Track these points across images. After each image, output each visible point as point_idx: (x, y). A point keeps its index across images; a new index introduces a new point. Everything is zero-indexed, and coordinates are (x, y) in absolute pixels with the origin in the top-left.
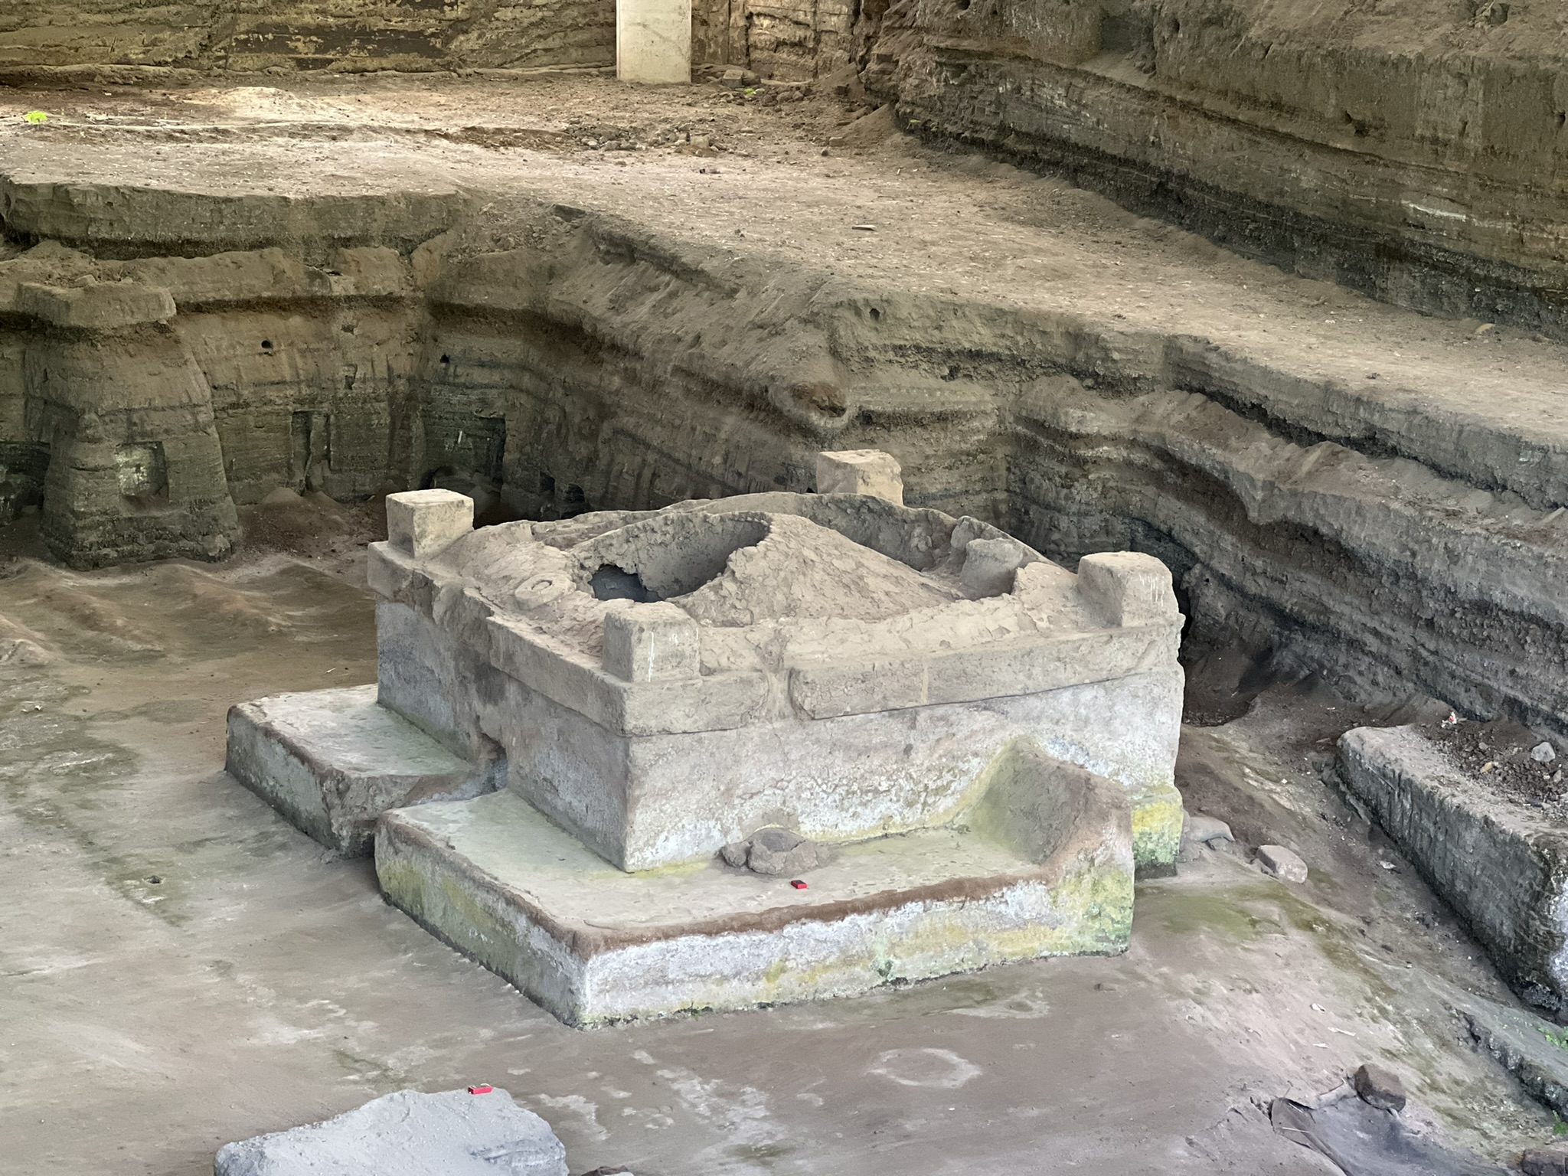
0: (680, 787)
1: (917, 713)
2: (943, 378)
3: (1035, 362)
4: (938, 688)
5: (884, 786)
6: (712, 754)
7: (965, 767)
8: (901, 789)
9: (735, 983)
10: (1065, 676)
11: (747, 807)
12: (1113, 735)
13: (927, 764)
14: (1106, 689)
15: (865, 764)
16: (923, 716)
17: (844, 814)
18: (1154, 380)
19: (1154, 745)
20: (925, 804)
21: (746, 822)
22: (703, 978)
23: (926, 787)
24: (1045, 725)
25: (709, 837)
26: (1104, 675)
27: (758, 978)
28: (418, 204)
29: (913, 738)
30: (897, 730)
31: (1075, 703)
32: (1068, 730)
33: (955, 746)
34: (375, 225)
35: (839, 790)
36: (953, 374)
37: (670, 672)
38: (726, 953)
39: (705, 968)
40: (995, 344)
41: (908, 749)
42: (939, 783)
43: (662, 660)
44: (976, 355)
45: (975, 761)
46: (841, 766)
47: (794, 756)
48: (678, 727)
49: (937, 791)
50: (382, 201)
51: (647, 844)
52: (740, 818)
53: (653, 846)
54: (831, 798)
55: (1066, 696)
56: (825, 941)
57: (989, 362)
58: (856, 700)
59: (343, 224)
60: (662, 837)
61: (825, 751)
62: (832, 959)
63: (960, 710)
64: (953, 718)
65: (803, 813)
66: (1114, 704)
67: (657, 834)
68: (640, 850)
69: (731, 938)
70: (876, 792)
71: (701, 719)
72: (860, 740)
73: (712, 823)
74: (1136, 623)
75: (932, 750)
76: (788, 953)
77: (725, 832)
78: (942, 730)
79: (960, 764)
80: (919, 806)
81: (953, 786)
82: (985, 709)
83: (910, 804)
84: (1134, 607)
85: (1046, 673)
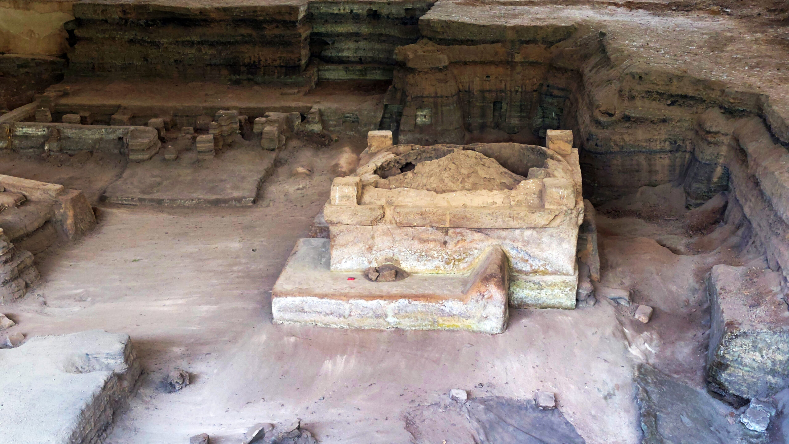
0: (350, 244)
1: (448, 230)
2: (668, 105)
3: (709, 101)
4: (454, 221)
5: (436, 255)
6: (362, 234)
7: (472, 253)
8: (444, 257)
9: (331, 316)
10: (513, 224)
11: (378, 255)
12: (542, 250)
13: (454, 249)
14: (537, 232)
15: (426, 246)
16: (451, 231)
17: (419, 263)
18: (751, 112)
19: (562, 257)
20: (454, 264)
21: (379, 260)
22: (319, 313)
23: (454, 258)
24: (507, 241)
25: (363, 263)
26: (533, 226)
27: (340, 317)
28: (556, 29)
29: (447, 238)
30: (440, 235)
31: (522, 235)
32: (520, 245)
33: (466, 244)
34: (538, 36)
35: (416, 254)
36: (673, 103)
37: (344, 202)
38: (327, 305)
39: (319, 310)
40: (693, 93)
41: (445, 243)
42: (460, 257)
43: (342, 197)
44: (685, 97)
45: (476, 251)
46: (417, 245)
47: (397, 238)
48: (345, 222)
49: (459, 260)
50: (541, 28)
51: (338, 262)
52: (376, 259)
53: (340, 263)
54: (413, 256)
55: (517, 232)
56: (366, 308)
57: (691, 100)
58: (418, 222)
59: (526, 36)
60: (344, 260)
61: (410, 239)
62: (370, 314)
63: (468, 231)
64: (464, 234)
65: (402, 260)
66: (541, 238)
67: (342, 259)
68: (336, 264)
69: (328, 300)
70: (433, 257)
71: (355, 220)
72: (424, 236)
73: (364, 259)
74: (552, 207)
75: (456, 244)
76: (351, 309)
77: (370, 263)
78: (459, 238)
79: (469, 251)
80: (451, 265)
81: (466, 259)
82: (479, 232)
83: (448, 263)
84: (550, 201)
85: (504, 222)
